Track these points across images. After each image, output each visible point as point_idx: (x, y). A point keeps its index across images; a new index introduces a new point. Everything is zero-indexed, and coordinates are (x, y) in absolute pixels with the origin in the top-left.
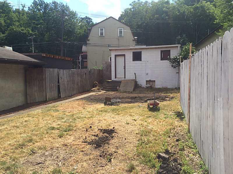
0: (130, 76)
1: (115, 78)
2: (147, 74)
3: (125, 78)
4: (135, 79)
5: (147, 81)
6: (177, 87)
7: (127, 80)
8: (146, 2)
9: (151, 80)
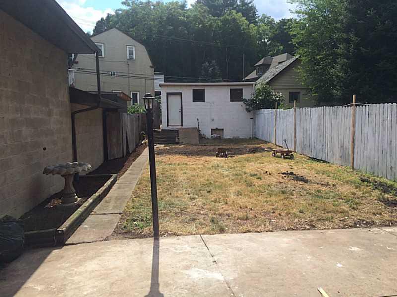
0: (189, 123)
1: (168, 126)
2: (213, 120)
3: (182, 125)
4: (197, 127)
5: (212, 130)
6: (251, 137)
7: (185, 128)
8: (149, 3)
9: (219, 128)
